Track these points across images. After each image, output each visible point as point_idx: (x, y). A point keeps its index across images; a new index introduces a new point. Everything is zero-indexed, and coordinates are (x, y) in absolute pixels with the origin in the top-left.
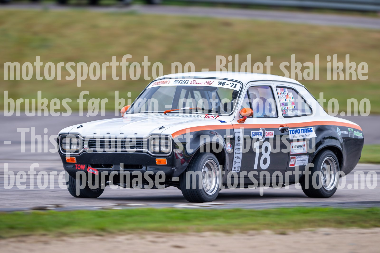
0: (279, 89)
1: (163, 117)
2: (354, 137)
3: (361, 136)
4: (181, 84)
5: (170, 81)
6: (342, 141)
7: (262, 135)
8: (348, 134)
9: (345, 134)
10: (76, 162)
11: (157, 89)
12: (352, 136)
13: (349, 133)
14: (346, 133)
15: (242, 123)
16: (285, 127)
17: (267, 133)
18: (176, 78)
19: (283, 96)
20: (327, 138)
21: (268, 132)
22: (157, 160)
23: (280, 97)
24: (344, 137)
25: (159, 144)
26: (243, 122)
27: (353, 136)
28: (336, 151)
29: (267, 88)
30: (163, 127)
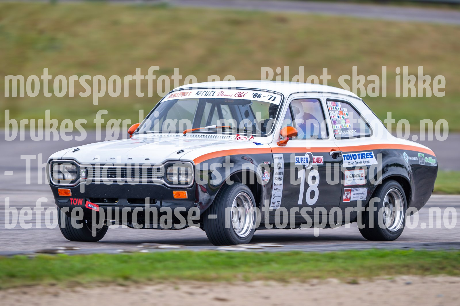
0: (330, 103)
1: (183, 138)
2: (425, 165)
3: (435, 162)
4: (205, 96)
5: (191, 92)
6: (410, 169)
7: (309, 161)
8: (417, 160)
9: (414, 161)
10: (71, 195)
11: (174, 102)
12: (422, 163)
13: (419, 159)
14: (415, 159)
15: (282, 146)
16: (338, 151)
17: (314, 159)
18: (198, 89)
19: (335, 112)
20: (391, 165)
21: (316, 157)
22: (175, 192)
23: (331, 113)
24: (413, 165)
25: (177, 172)
26: (284, 144)
27: (424, 163)
28: (402, 182)
29: (314, 102)
30: (182, 151)
